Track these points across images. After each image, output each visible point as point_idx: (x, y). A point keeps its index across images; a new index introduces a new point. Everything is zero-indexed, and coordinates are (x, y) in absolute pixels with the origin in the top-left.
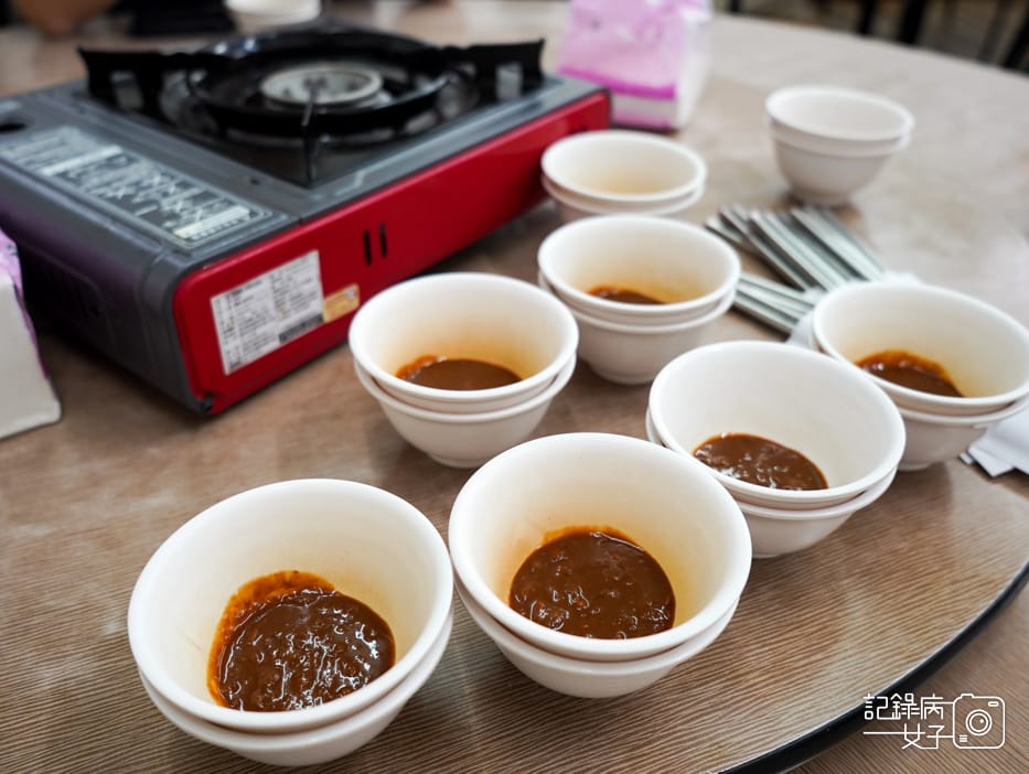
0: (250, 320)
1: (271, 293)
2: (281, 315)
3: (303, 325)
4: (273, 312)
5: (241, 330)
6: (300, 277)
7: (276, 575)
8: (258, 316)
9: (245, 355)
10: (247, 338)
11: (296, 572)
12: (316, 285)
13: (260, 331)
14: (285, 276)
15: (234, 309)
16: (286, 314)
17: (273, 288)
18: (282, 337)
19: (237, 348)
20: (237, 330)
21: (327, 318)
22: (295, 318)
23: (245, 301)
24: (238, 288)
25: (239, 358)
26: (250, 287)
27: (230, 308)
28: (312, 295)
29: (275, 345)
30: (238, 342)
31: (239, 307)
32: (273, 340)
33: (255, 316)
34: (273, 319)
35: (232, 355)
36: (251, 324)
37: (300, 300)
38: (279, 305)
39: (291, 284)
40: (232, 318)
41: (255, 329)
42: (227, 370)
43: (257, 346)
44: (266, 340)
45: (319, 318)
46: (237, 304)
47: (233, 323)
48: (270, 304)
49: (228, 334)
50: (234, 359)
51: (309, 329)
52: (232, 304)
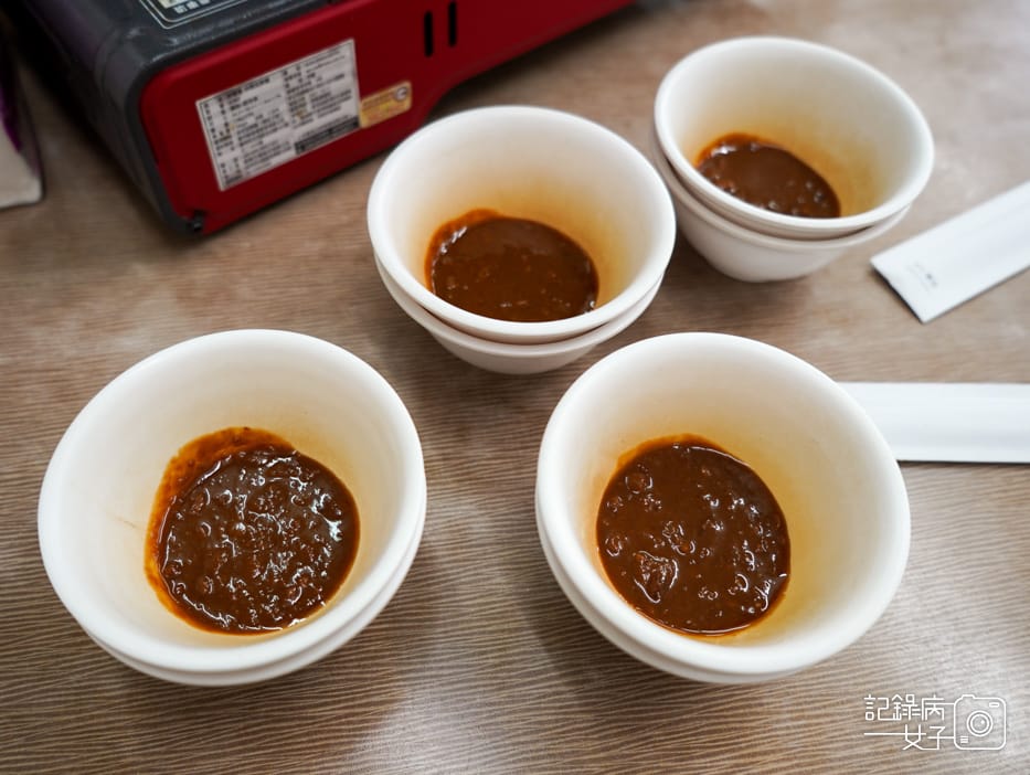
0: (256, 125)
1: (283, 94)
2: (297, 119)
3: (330, 131)
4: (287, 117)
5: (240, 139)
6: (326, 73)
7: (224, 432)
8: (265, 121)
9: (247, 168)
10: (248, 148)
11: (246, 429)
12: (350, 82)
13: (267, 140)
14: (304, 72)
15: (229, 115)
16: (305, 119)
17: (287, 86)
18: (300, 146)
19: (236, 160)
20: (235, 139)
21: (364, 123)
22: (318, 123)
23: (245, 103)
24: (235, 88)
25: (239, 171)
26: (252, 87)
27: (223, 112)
28: (345, 95)
29: (290, 155)
30: (238, 152)
31: (236, 111)
32: (289, 149)
33: (260, 121)
34: (286, 125)
35: (227, 168)
36: (256, 131)
37: (327, 102)
38: (295, 108)
39: (314, 82)
40: (226, 125)
41: (262, 136)
42: (222, 186)
43: (264, 157)
44: (277, 150)
45: (355, 122)
46: (233, 108)
47: (228, 131)
48: (283, 107)
49: (221, 144)
50: (231, 172)
51: (337, 137)
52: (227, 107)
